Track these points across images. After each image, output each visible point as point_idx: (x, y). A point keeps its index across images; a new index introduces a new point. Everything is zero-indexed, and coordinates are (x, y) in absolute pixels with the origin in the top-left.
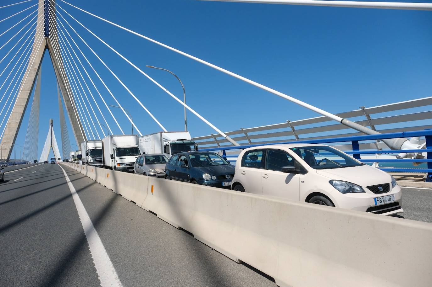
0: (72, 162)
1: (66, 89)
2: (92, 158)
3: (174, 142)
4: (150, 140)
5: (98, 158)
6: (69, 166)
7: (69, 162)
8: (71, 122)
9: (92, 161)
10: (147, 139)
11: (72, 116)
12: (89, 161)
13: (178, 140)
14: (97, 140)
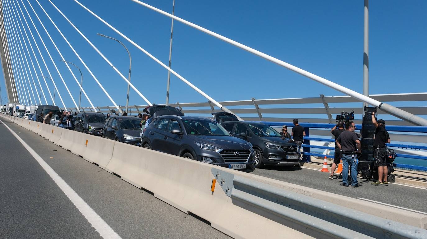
11: (6, 72)
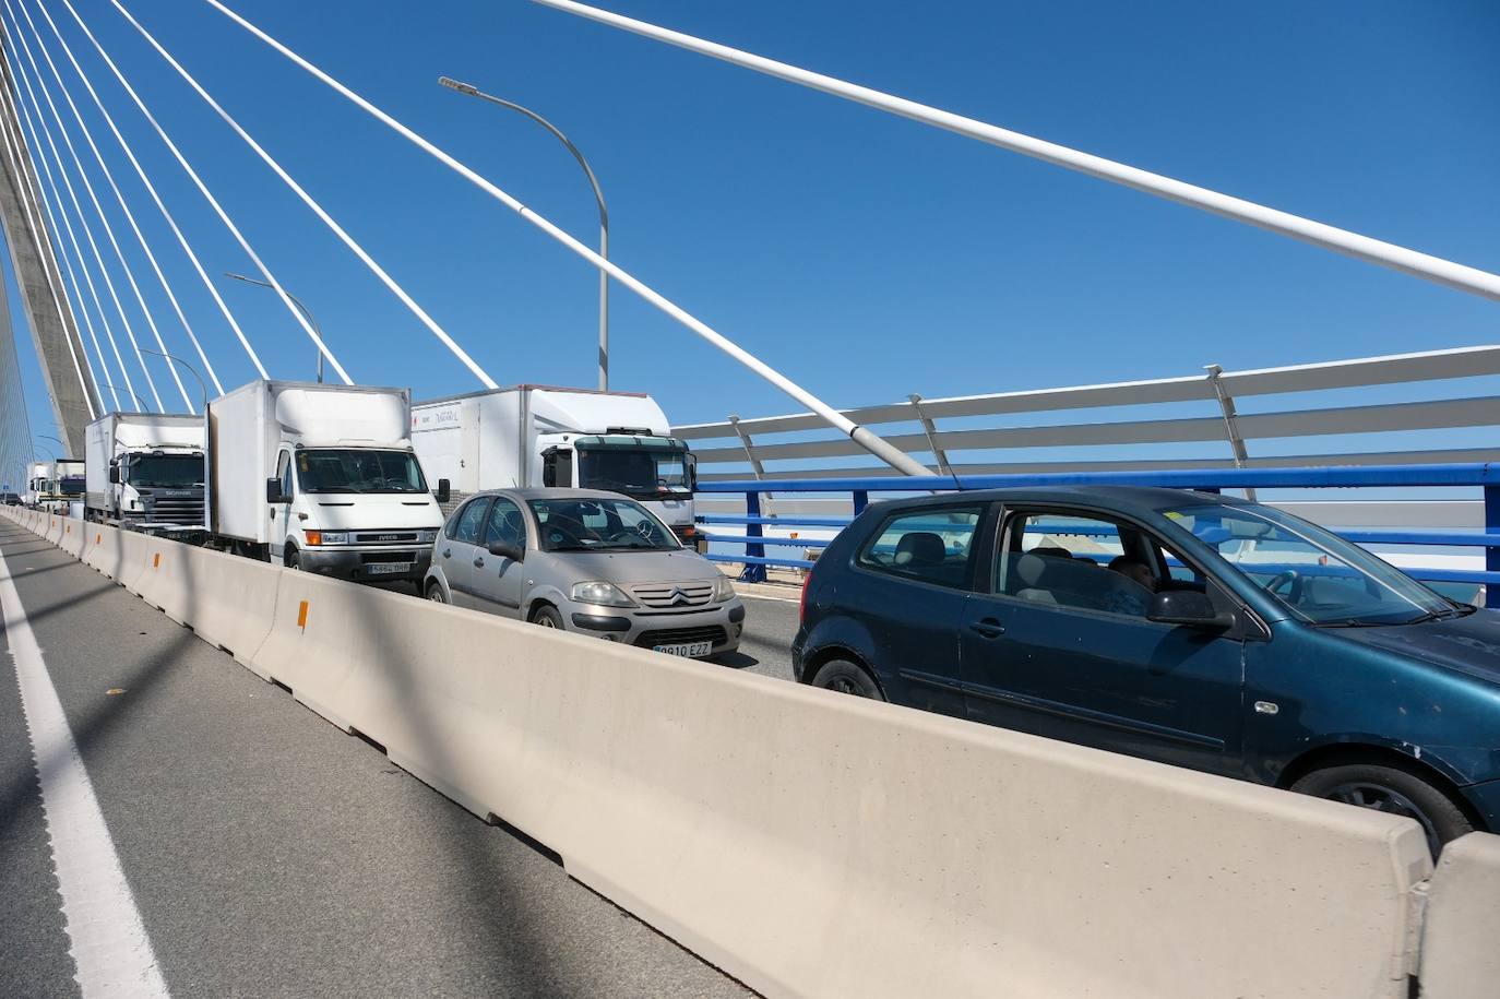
0: (35, 504)
1: (22, 210)
2: (141, 492)
3: (593, 440)
4: (449, 424)
5: (169, 493)
6: (23, 523)
7: (22, 504)
8: (38, 345)
9: (139, 508)
10: (433, 418)
12: (125, 506)
13: (611, 431)
14: (180, 415)
